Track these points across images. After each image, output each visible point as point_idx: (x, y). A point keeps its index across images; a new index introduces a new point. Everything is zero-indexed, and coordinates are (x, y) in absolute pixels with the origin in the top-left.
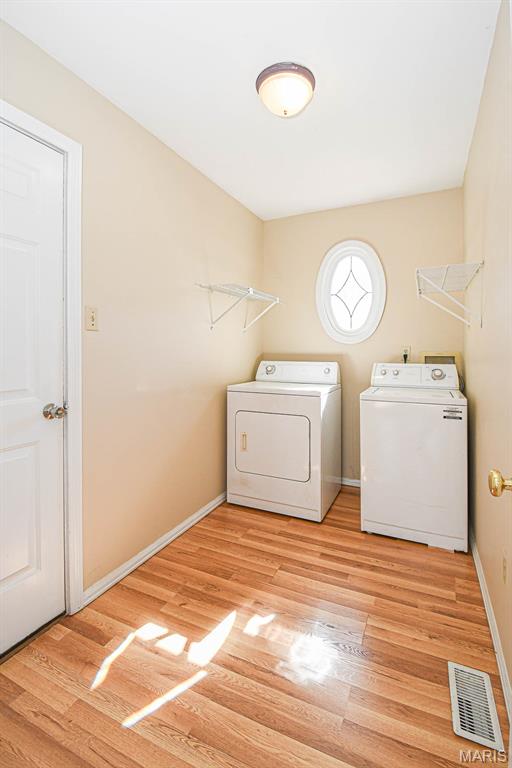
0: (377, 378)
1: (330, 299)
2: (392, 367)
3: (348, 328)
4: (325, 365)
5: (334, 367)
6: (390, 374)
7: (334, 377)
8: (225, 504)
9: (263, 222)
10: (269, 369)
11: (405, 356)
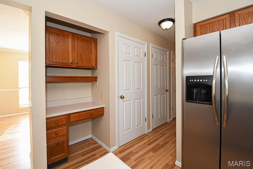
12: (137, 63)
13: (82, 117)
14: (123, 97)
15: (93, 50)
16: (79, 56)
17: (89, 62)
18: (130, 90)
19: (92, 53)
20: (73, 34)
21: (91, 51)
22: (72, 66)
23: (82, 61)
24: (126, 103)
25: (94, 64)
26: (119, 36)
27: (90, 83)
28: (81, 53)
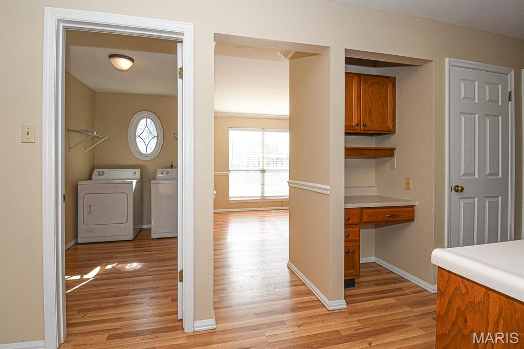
0: (159, 176)
1: (136, 139)
2: (166, 170)
3: (145, 153)
4: (133, 170)
5: (138, 171)
6: (165, 173)
7: (138, 175)
8: (77, 244)
9: (95, 92)
10: (101, 173)
11: (172, 166)
12: (490, 117)
13: (380, 218)
14: (462, 189)
15: (390, 98)
16: (367, 113)
17: (382, 122)
18: (475, 175)
19: (387, 105)
20: (359, 75)
21: (386, 102)
22: (356, 130)
23: (371, 120)
24: (466, 202)
25: (390, 125)
26: (452, 66)
27: (374, 160)
28: (370, 108)
